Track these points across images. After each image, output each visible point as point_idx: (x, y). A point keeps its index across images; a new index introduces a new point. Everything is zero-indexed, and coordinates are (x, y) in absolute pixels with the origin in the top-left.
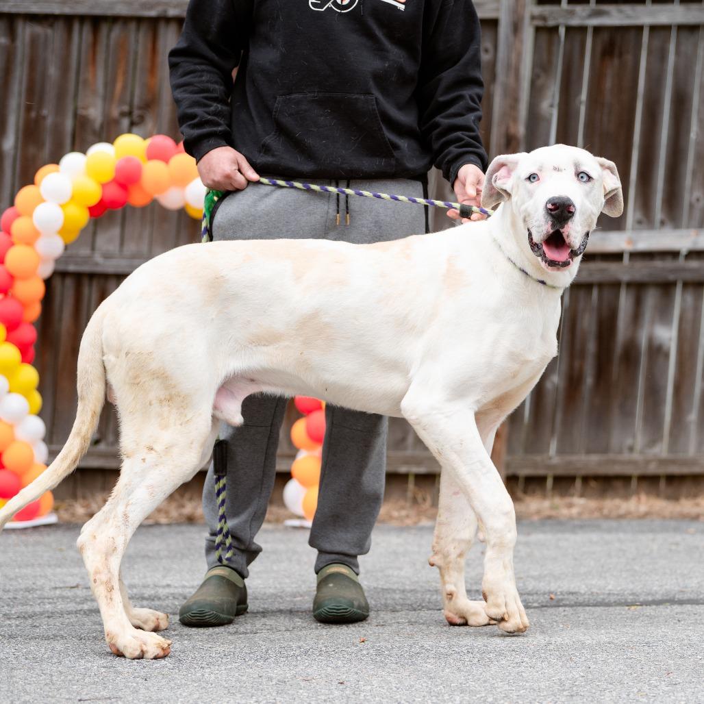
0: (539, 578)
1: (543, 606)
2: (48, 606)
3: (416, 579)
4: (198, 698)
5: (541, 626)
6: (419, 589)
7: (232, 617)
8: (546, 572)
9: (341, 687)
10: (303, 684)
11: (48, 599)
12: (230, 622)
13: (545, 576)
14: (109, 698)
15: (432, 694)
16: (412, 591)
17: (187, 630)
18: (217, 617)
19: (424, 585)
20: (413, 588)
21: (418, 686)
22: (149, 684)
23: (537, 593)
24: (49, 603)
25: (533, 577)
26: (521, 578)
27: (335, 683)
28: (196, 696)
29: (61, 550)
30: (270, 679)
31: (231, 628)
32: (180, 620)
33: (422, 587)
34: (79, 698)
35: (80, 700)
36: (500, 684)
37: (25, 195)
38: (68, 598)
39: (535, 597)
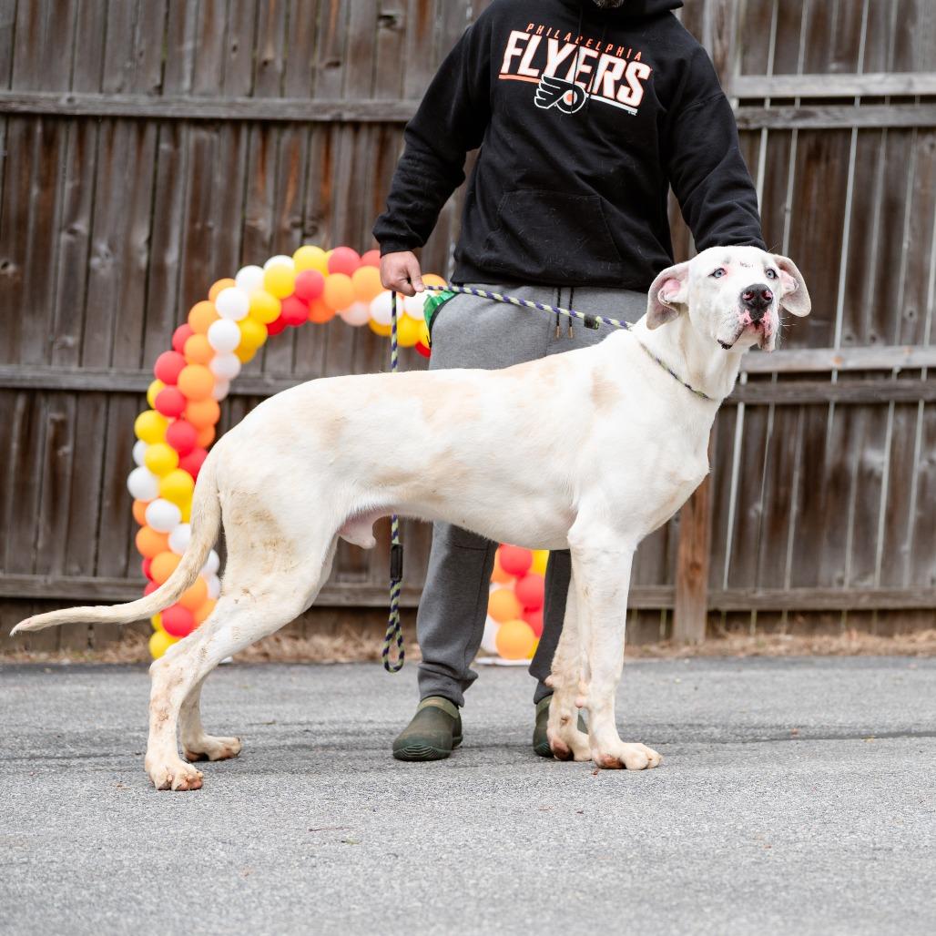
0: (763, 712)
1: (772, 740)
2: (248, 742)
3: (632, 714)
4: (434, 828)
5: (777, 758)
6: (637, 723)
7: (448, 751)
8: (768, 707)
9: (581, 816)
10: (540, 814)
11: (247, 735)
12: (447, 756)
13: (769, 710)
14: (341, 828)
15: (678, 822)
16: (630, 725)
17: (402, 764)
18: (434, 752)
19: (642, 719)
20: (630, 723)
21: (661, 815)
22: (378, 814)
23: (763, 727)
24: (249, 739)
25: (756, 711)
26: (744, 712)
27: (574, 813)
28: (431, 826)
29: (246, 688)
30: (504, 810)
31: (449, 761)
32: (394, 755)
33: (641, 721)
34: (308, 828)
35: (311, 830)
36: (747, 813)
37: (199, 310)
38: (267, 734)
39: (763, 731)
